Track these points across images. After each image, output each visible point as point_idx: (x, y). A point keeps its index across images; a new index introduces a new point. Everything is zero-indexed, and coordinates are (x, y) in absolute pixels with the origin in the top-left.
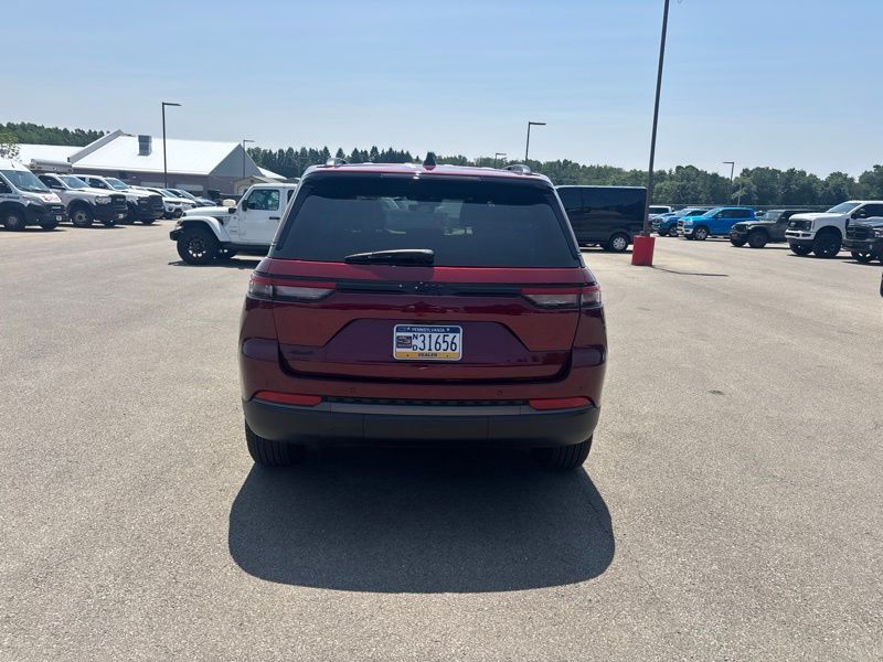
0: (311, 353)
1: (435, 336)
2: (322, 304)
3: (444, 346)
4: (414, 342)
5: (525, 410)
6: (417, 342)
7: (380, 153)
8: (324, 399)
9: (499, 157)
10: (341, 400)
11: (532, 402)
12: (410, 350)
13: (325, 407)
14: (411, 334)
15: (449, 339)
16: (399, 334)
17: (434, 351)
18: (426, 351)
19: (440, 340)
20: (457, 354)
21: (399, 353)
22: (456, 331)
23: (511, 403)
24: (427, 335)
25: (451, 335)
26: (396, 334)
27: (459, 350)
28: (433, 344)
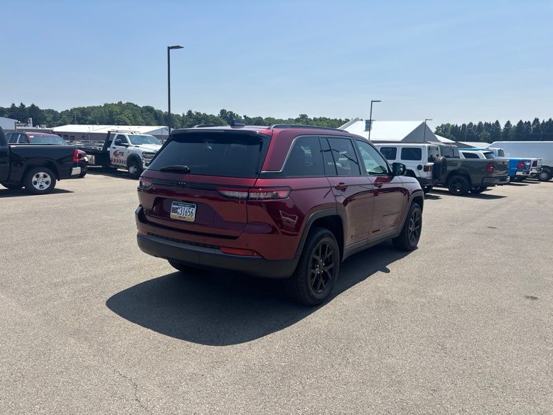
1: (186, 208)
3: (188, 214)
5: (218, 252)
6: (179, 211)
7: (541, 122)
11: (221, 248)
12: (176, 214)
14: (177, 207)
15: (191, 210)
16: (173, 206)
18: (182, 215)
19: (188, 211)
20: (192, 218)
21: (173, 215)
22: (194, 207)
23: (212, 247)
24: (183, 208)
27: (194, 217)
28: (185, 213)
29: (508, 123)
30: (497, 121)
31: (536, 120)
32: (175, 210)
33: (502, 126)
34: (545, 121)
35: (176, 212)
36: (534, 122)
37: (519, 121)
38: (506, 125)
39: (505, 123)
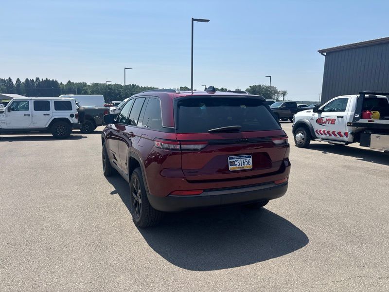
0: (197, 172)
1: (242, 160)
2: (203, 151)
3: (246, 163)
4: (236, 163)
7: (41, 80)
8: (204, 190)
9: (108, 83)
10: (211, 190)
11: (275, 182)
12: (234, 166)
13: (204, 194)
14: (234, 160)
15: (247, 160)
16: (230, 160)
17: (243, 166)
18: (240, 166)
19: (245, 161)
21: (231, 168)
22: (249, 157)
24: (240, 160)
25: (248, 159)
26: (229, 160)
27: (251, 165)
28: (242, 163)
29: (18, 80)
30: (10, 78)
31: (38, 79)
32: (233, 164)
33: (14, 82)
34: (44, 80)
35: (234, 165)
36: (36, 80)
37: (26, 79)
38: (17, 82)
39: (16, 80)
